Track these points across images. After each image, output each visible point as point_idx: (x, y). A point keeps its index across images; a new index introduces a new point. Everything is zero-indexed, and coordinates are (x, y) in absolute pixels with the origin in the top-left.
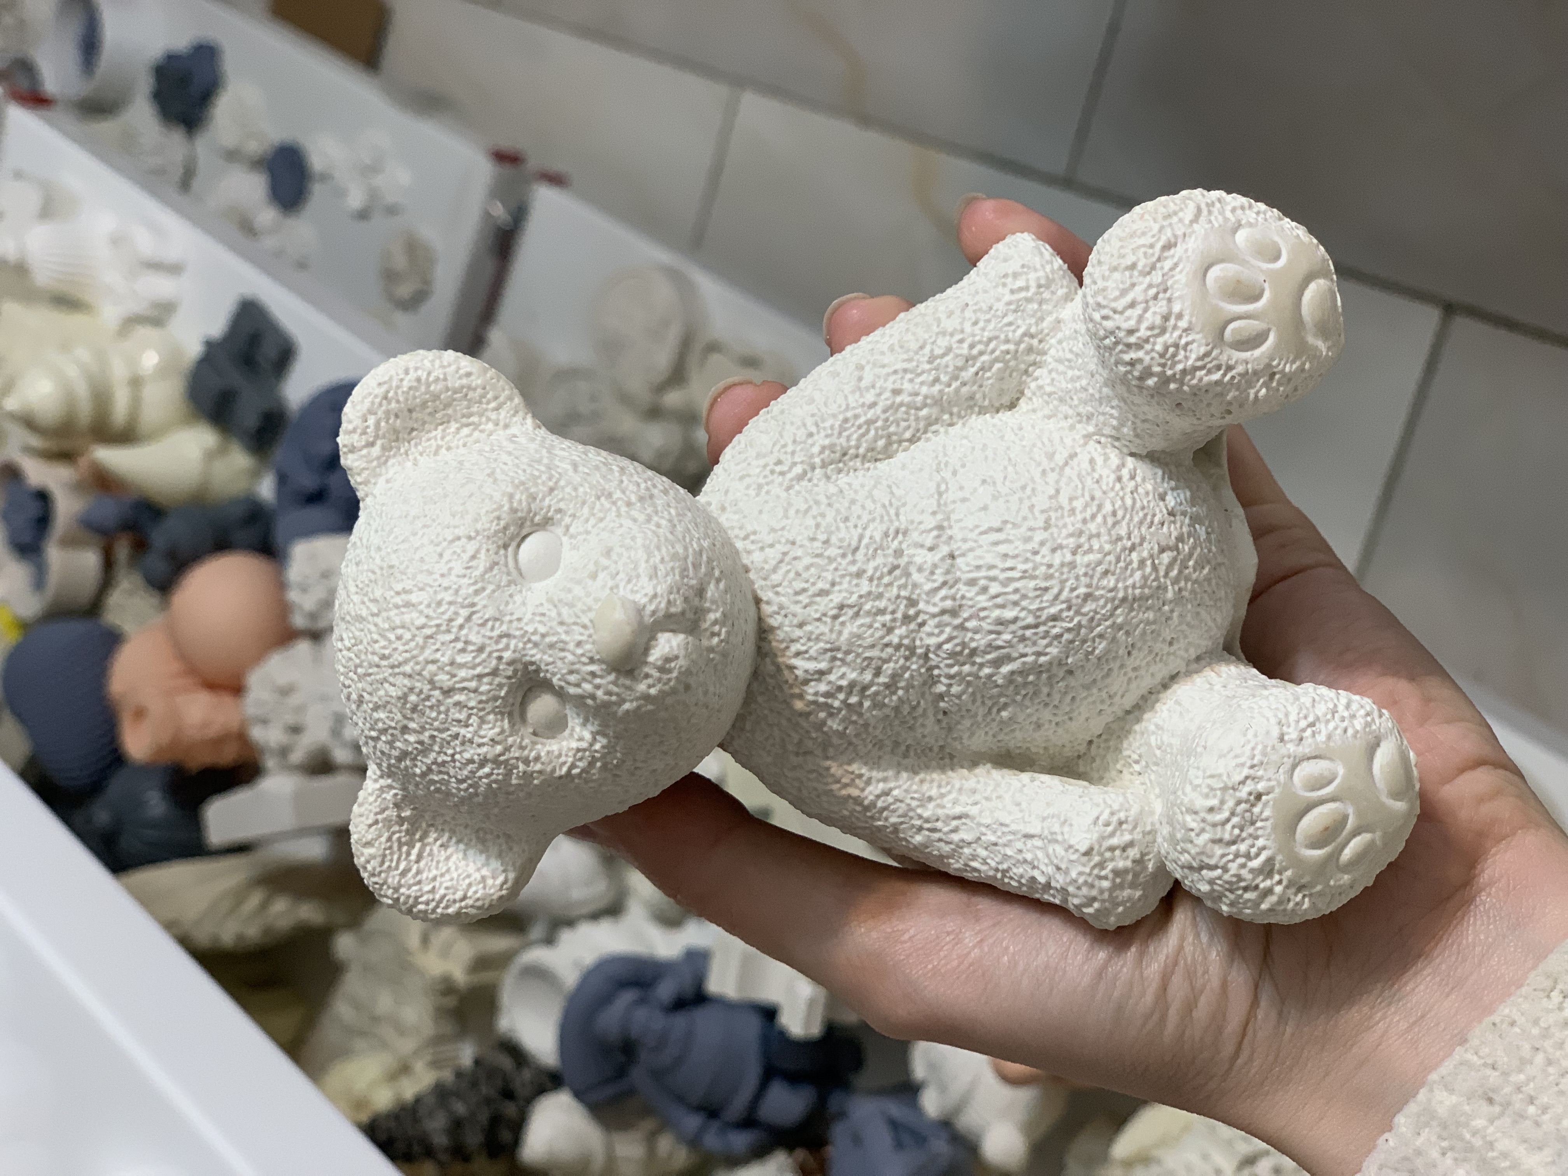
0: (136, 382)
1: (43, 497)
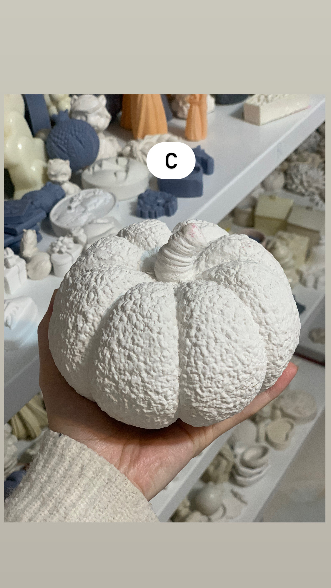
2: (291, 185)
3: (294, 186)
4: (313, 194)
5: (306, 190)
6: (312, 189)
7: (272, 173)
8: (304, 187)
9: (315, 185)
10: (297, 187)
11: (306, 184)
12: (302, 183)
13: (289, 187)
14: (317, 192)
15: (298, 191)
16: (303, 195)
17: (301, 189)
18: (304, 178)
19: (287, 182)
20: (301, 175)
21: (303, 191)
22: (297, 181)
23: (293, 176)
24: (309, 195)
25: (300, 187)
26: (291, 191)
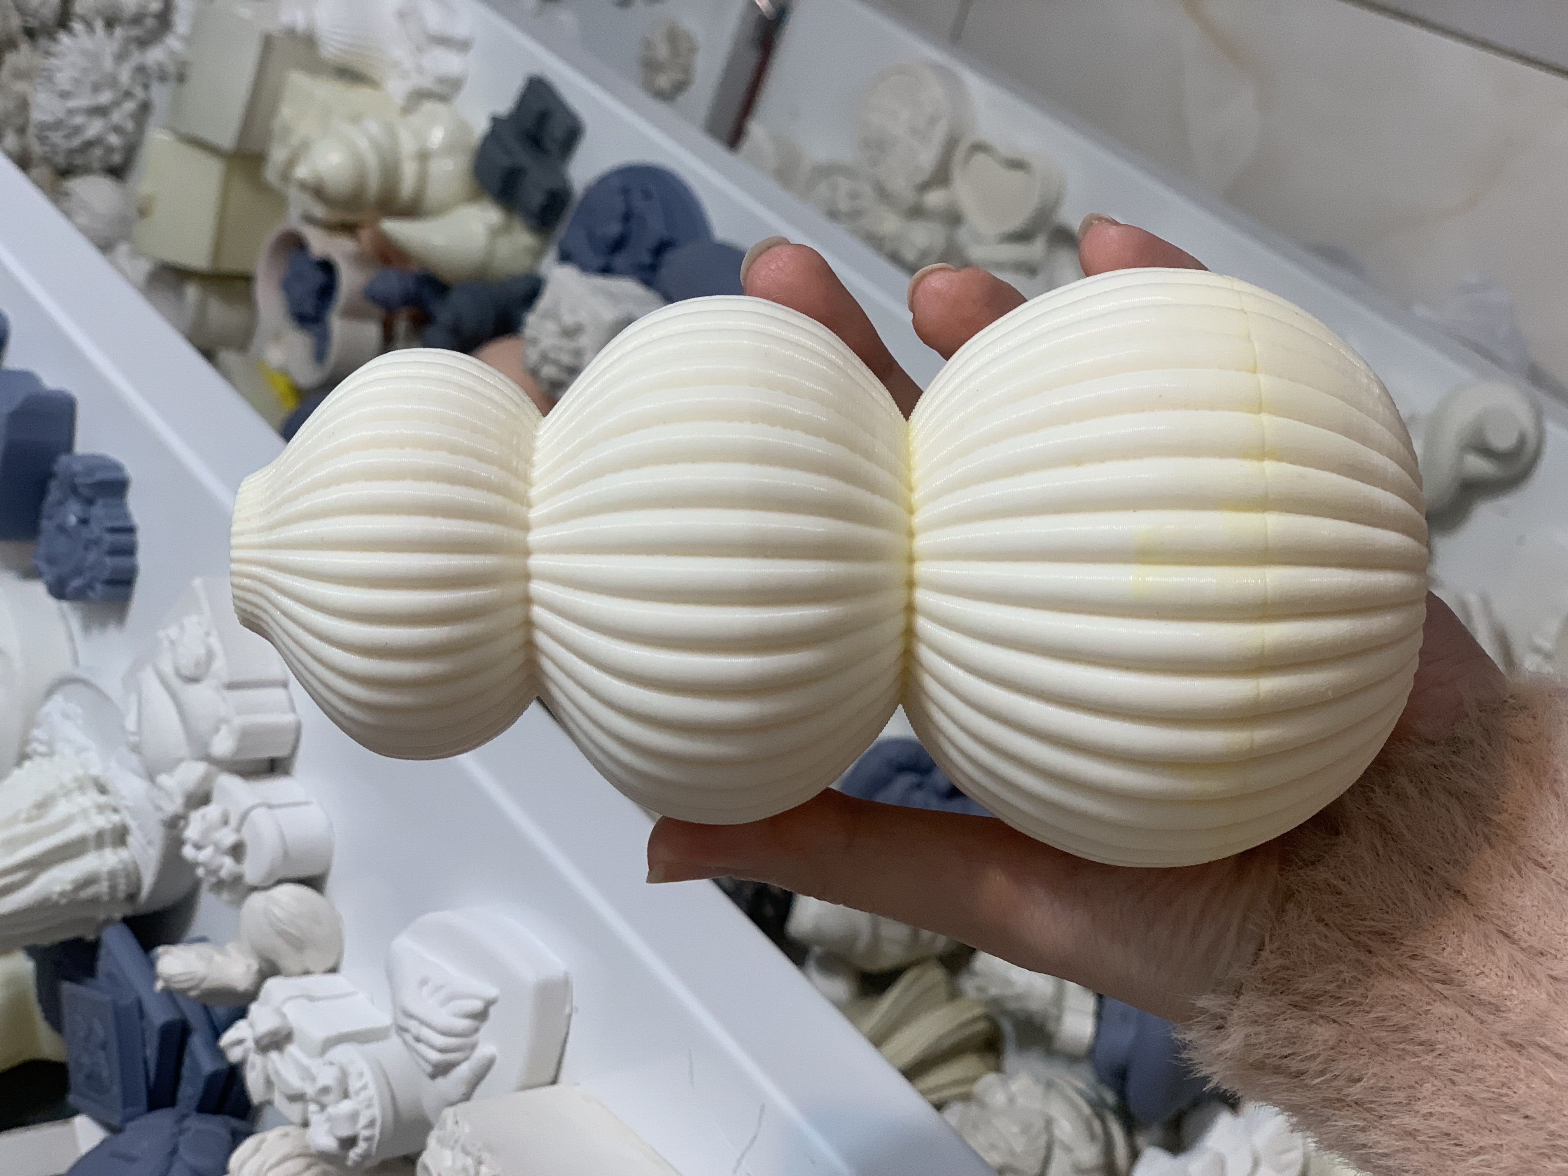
0: (424, 156)
1: (327, 267)
2: (110, 150)
3: (114, 140)
4: (141, 70)
5: (128, 94)
6: (125, 76)
7: (68, 214)
8: (116, 104)
9: (108, 64)
10: (117, 129)
11: (105, 97)
12: (100, 111)
13: (117, 159)
14: (136, 58)
15: (130, 126)
16: (145, 108)
17: (121, 115)
18: (83, 101)
19: (96, 165)
20: (71, 112)
21: (130, 106)
22: (94, 128)
23: (76, 142)
24: (146, 87)
25: (116, 117)
26: (131, 151)
